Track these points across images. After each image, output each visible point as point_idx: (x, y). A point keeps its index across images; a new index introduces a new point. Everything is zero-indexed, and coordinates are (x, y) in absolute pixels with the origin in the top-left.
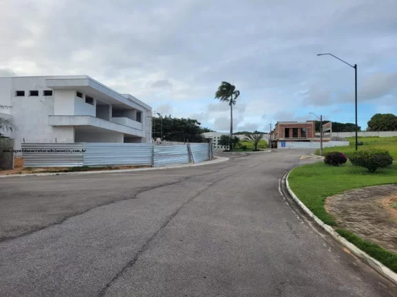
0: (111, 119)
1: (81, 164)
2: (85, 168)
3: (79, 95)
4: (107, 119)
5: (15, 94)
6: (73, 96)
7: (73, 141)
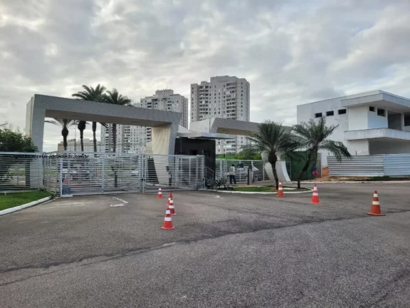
0: (403, 127)
1: (381, 175)
2: (386, 178)
3: (372, 109)
4: (400, 129)
5: (314, 116)
6: (366, 111)
7: (367, 153)
